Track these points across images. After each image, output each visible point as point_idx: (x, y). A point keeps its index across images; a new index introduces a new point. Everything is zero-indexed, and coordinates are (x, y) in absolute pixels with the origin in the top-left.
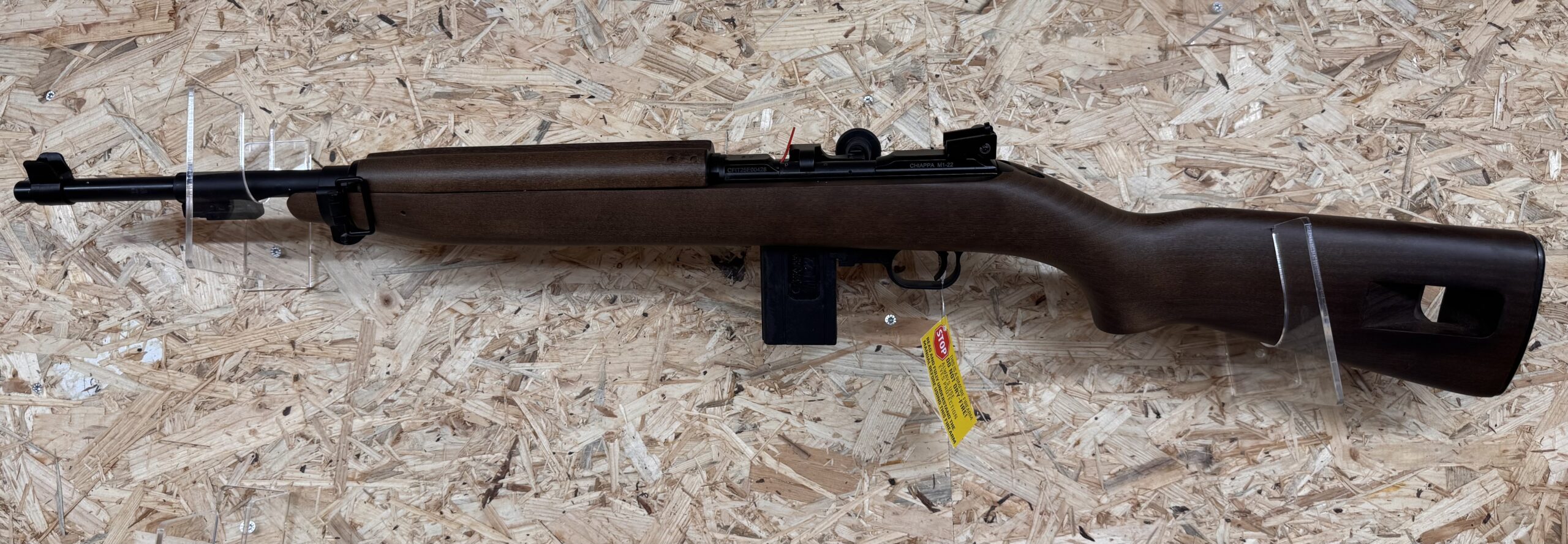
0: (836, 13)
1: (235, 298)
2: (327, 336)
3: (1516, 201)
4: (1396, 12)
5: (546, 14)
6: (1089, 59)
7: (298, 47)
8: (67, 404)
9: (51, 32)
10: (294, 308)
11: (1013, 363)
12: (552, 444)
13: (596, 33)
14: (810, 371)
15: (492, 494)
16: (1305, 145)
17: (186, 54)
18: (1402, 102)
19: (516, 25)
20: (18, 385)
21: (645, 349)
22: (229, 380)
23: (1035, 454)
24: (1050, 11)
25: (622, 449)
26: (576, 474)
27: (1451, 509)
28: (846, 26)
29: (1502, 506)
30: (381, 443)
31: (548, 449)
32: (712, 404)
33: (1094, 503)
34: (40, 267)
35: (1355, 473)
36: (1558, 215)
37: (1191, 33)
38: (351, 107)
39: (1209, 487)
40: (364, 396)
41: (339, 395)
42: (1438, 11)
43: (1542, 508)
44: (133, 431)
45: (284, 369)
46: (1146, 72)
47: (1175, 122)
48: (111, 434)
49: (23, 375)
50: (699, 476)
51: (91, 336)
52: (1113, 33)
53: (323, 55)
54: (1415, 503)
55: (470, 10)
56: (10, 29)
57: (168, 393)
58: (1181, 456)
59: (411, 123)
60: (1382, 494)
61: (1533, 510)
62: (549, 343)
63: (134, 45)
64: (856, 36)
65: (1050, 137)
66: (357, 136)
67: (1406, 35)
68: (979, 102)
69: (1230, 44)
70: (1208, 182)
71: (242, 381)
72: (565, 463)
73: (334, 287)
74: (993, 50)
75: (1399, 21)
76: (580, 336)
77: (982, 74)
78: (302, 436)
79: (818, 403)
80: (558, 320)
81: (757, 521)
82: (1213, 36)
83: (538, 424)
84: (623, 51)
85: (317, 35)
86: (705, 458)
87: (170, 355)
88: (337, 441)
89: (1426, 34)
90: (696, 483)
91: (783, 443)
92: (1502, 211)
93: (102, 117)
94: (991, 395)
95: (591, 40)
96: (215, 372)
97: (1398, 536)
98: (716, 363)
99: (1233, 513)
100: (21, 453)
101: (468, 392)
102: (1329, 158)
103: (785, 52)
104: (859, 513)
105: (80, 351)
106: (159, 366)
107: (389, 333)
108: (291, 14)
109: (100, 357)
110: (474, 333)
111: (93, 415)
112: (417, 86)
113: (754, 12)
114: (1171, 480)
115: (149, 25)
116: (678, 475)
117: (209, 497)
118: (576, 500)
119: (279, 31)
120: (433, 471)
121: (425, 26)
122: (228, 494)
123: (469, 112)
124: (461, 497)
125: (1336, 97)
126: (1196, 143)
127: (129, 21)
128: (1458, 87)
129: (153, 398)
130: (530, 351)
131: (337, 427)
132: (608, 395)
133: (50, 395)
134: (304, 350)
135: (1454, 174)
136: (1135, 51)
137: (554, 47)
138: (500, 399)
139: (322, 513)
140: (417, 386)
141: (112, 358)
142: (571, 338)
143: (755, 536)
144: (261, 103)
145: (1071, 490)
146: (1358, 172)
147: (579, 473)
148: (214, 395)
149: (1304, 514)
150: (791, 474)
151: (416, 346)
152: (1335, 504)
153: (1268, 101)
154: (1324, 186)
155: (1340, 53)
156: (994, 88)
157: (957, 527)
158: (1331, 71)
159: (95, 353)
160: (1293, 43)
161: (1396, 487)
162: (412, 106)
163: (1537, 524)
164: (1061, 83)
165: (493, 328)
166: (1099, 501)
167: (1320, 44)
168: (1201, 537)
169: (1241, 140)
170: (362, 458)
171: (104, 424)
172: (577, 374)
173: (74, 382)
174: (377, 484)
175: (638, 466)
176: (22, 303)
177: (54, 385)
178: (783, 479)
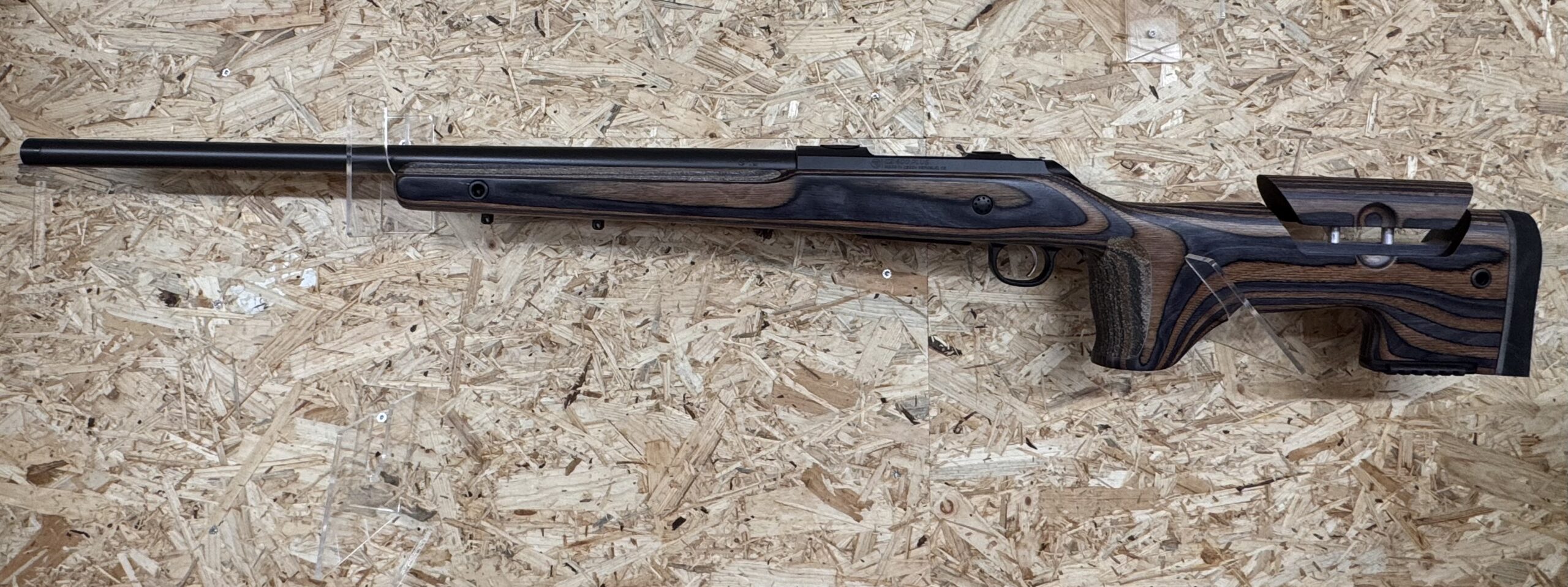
0: (851, 25)
1: (373, 238)
2: (445, 271)
4: (1294, 41)
5: (620, 19)
6: (1051, 70)
7: (423, 39)
8: (241, 317)
9: (226, 21)
10: (419, 248)
11: (981, 311)
12: (618, 362)
13: (659, 36)
14: (823, 313)
15: (572, 399)
16: (1216, 145)
17: (334, 43)
18: (1294, 114)
19: (595, 27)
20: (204, 303)
21: (692, 291)
22: (368, 303)
23: (996, 382)
24: (1022, 31)
25: (673, 368)
26: (637, 386)
27: (1314, 434)
28: (859, 35)
29: (1353, 432)
30: (487, 356)
31: (615, 365)
32: (744, 336)
33: (1039, 420)
34: (220, 209)
35: (1241, 404)
37: (1131, 53)
38: (466, 90)
39: (1127, 410)
40: (474, 318)
41: (454, 317)
42: (1328, 41)
43: (1384, 436)
44: (293, 341)
45: (412, 295)
46: (1095, 82)
47: (1115, 123)
48: (276, 342)
49: (206, 293)
50: (732, 391)
51: (260, 265)
52: (1070, 50)
53: (443, 48)
54: (1286, 428)
55: (560, 14)
56: (194, 17)
57: (320, 312)
59: (512, 104)
60: (1261, 420)
61: (1376, 437)
62: (617, 283)
63: (292, 34)
64: (867, 44)
65: (1018, 132)
66: (470, 113)
67: (1301, 60)
68: (963, 101)
69: (1161, 62)
70: (1139, 173)
71: (378, 303)
72: (629, 377)
73: (451, 233)
74: (975, 60)
75: (1296, 49)
76: (641, 278)
77: (966, 79)
78: (426, 348)
79: (827, 338)
80: (624, 265)
81: (777, 427)
82: (1148, 56)
83: (608, 346)
84: (680, 50)
85: (438, 31)
86: (738, 377)
87: (322, 282)
88: (452, 353)
89: (1317, 60)
90: (730, 397)
91: (799, 368)
93: (267, 91)
94: (963, 335)
95: (654, 41)
96: (357, 297)
97: (1271, 453)
98: (748, 303)
99: (1145, 431)
100: (205, 354)
101: (553, 319)
102: (1234, 156)
103: (810, 55)
104: (856, 424)
105: (251, 276)
106: (314, 290)
107: (493, 270)
108: (417, 13)
109: (268, 282)
110: (559, 273)
111: (262, 327)
112: (516, 74)
113: (786, 22)
114: (1099, 404)
115: (305, 18)
116: (717, 390)
117: (353, 393)
118: (636, 405)
119: (408, 27)
120: (527, 378)
121: (523, 26)
122: (368, 391)
123: (557, 97)
124: (549, 400)
125: (1243, 108)
126: (1133, 143)
127: (288, 15)
128: (1340, 103)
129: (307, 315)
130: (602, 288)
131: (452, 343)
132: (662, 325)
133: (228, 310)
134: (427, 281)
135: (1331, 172)
136: (1086, 66)
137: (625, 45)
138: (578, 325)
139: (441, 408)
140: (514, 313)
141: (276, 282)
142: (634, 279)
143: (775, 439)
144: (393, 84)
145: (1021, 410)
146: (1257, 168)
147: (639, 385)
148: (356, 314)
149: (1199, 433)
150: (805, 392)
151: (514, 281)
152: (1225, 426)
153: (1189, 109)
154: (1229, 178)
155: (1248, 72)
156: (975, 91)
157: (933, 436)
158: (1240, 87)
159: (263, 278)
160: (1211, 63)
161: (1272, 415)
162: (513, 90)
163: (1380, 448)
164: (1030, 91)
165: (574, 269)
166: (1042, 419)
167: (1232, 65)
168: (1119, 448)
169: (1167, 140)
170: (472, 366)
171: (270, 334)
172: (637, 308)
173: (247, 301)
174: (483, 387)
175: (685, 382)
176: (206, 237)
177: (231, 302)
178: (798, 396)
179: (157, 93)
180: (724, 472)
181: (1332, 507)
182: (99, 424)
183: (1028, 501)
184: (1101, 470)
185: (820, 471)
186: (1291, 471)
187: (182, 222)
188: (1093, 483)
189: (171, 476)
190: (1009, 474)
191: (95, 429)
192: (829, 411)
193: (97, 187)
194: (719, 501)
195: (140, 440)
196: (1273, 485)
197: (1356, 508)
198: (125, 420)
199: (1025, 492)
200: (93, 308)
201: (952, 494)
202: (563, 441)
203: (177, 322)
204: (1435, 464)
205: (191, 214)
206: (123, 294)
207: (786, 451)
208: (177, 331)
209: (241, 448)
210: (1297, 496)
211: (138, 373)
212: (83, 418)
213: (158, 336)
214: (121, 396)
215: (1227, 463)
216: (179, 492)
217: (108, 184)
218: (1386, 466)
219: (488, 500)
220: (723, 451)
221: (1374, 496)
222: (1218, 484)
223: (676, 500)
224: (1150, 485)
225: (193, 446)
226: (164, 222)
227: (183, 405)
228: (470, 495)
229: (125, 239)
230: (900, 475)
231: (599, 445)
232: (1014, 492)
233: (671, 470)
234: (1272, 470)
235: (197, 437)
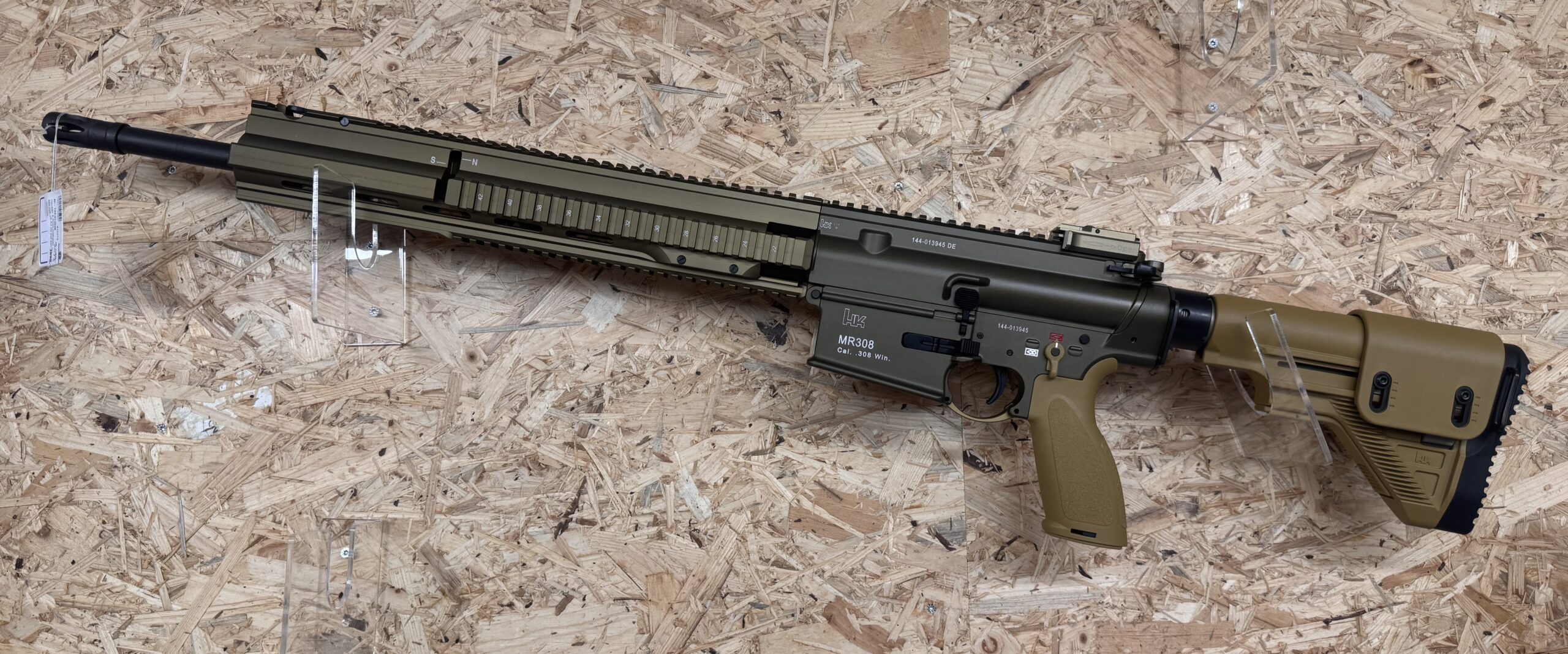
0: (871, 108)
1: (337, 352)
2: (419, 387)
3: (1478, 285)
4: (1373, 114)
5: (614, 105)
6: (1097, 152)
8: (188, 442)
9: (173, 113)
10: (389, 362)
12: (615, 485)
13: (657, 123)
14: (843, 425)
15: (563, 527)
16: (1289, 232)
18: (1377, 195)
19: (586, 114)
20: (146, 426)
21: (697, 404)
22: (331, 424)
24: (1063, 109)
25: (677, 490)
26: (637, 511)
27: (1410, 558)
28: (880, 119)
29: (1456, 555)
30: (466, 481)
31: (612, 489)
32: (756, 453)
34: (165, 322)
35: (1326, 525)
36: (1514, 298)
37: (1188, 130)
39: (1195, 533)
40: (452, 439)
41: (429, 439)
42: (1412, 114)
43: (1491, 558)
44: (246, 468)
45: (381, 415)
46: (1148, 164)
47: (1172, 210)
48: (227, 470)
49: (149, 417)
50: (744, 516)
51: (209, 383)
52: (1119, 129)
54: (1378, 552)
55: (546, 100)
56: (137, 108)
57: (277, 434)
58: (1170, 506)
60: (1348, 543)
61: (1482, 560)
62: (614, 396)
64: (889, 129)
67: (1382, 135)
68: (998, 189)
69: (1223, 140)
70: (1201, 264)
71: (343, 425)
72: (627, 501)
73: (426, 344)
74: (1011, 143)
75: (1377, 122)
76: (641, 391)
77: (1001, 164)
78: (396, 474)
79: (849, 454)
80: (621, 376)
81: (794, 556)
82: (1208, 133)
83: (604, 467)
84: (680, 139)
86: (749, 500)
87: (279, 401)
88: (427, 479)
89: (1400, 134)
90: (741, 521)
91: (818, 488)
92: (1463, 294)
94: (1003, 449)
95: (652, 129)
96: (319, 417)
97: (1362, 580)
99: (1216, 557)
100: (147, 485)
101: (542, 438)
102: (1310, 244)
103: (825, 142)
104: (884, 550)
105: (199, 397)
106: (269, 410)
107: (474, 385)
108: (386, 101)
109: (217, 402)
110: (548, 387)
111: (212, 453)
113: (798, 106)
114: (1161, 527)
116: (726, 515)
117: (313, 526)
118: (636, 534)
120: (512, 506)
121: (506, 114)
122: (330, 525)
124: (537, 529)
125: (1318, 190)
126: (1191, 228)
127: (242, 104)
128: (1428, 182)
129: (262, 439)
130: (596, 403)
131: (426, 467)
132: (665, 443)
133: (173, 434)
134: (398, 399)
135: (1421, 260)
136: (1138, 146)
137: (620, 134)
138: (570, 445)
139: (413, 541)
140: (497, 432)
141: (227, 402)
142: (632, 393)
143: (793, 568)
146: (1336, 257)
147: (639, 510)
148: (317, 437)
149: (1279, 559)
150: (826, 515)
151: (498, 396)
152: (1307, 551)
153: (1256, 193)
154: (1304, 269)
155: (1323, 150)
156: (1010, 177)
157: (970, 564)
158: (1314, 166)
159: (213, 398)
160: (1280, 140)
161: (1361, 538)
163: (1487, 572)
164: (1071, 173)
165: (565, 382)
167: (1305, 142)
168: (1187, 577)
169: (1232, 227)
170: (449, 494)
171: (221, 460)
172: (638, 424)
173: (195, 423)
174: (461, 517)
175: (690, 506)
176: (148, 353)
177: (176, 426)
178: (818, 520)
179: (95, 194)
180: (736, 607)
181: (1433, 641)
182: (28, 565)
183: (1083, 639)
184: (1167, 601)
185: (844, 604)
186: (1386, 601)
187: (122, 336)
188: (1157, 617)
189: (108, 623)
190: (1059, 607)
191: (24, 571)
192: (850, 536)
193: (27, 299)
194: (731, 641)
195: (74, 583)
196: (1365, 616)
197: (1461, 642)
198: (57, 561)
199: (1079, 627)
200: (22, 434)
201: (996, 631)
202: (553, 576)
203: (116, 449)
204: (1550, 590)
205: (132, 328)
206: (56, 418)
207: (805, 583)
208: (115, 460)
209: (187, 590)
210: (1393, 629)
211: (72, 507)
212: (10, 558)
213: (95, 465)
214: (53, 534)
215: (1311, 592)
216: (117, 641)
217: (40, 295)
218: (1494, 593)
219: (467, 646)
220: (734, 584)
221: (1481, 627)
222: (1302, 617)
223: (681, 641)
224: (1223, 619)
225: (133, 589)
226: (102, 337)
227: (122, 543)
228: (447, 640)
229: (58, 356)
230: (935, 609)
231: (594, 579)
232: (1067, 629)
233: (676, 606)
234: (1364, 600)
235: (138, 579)
